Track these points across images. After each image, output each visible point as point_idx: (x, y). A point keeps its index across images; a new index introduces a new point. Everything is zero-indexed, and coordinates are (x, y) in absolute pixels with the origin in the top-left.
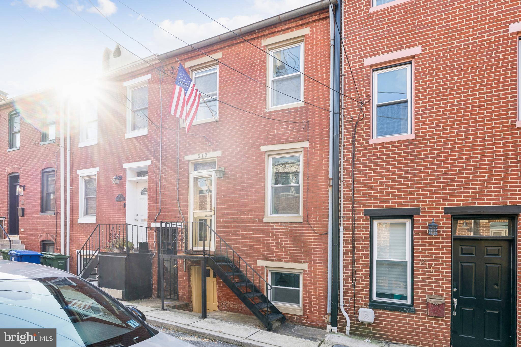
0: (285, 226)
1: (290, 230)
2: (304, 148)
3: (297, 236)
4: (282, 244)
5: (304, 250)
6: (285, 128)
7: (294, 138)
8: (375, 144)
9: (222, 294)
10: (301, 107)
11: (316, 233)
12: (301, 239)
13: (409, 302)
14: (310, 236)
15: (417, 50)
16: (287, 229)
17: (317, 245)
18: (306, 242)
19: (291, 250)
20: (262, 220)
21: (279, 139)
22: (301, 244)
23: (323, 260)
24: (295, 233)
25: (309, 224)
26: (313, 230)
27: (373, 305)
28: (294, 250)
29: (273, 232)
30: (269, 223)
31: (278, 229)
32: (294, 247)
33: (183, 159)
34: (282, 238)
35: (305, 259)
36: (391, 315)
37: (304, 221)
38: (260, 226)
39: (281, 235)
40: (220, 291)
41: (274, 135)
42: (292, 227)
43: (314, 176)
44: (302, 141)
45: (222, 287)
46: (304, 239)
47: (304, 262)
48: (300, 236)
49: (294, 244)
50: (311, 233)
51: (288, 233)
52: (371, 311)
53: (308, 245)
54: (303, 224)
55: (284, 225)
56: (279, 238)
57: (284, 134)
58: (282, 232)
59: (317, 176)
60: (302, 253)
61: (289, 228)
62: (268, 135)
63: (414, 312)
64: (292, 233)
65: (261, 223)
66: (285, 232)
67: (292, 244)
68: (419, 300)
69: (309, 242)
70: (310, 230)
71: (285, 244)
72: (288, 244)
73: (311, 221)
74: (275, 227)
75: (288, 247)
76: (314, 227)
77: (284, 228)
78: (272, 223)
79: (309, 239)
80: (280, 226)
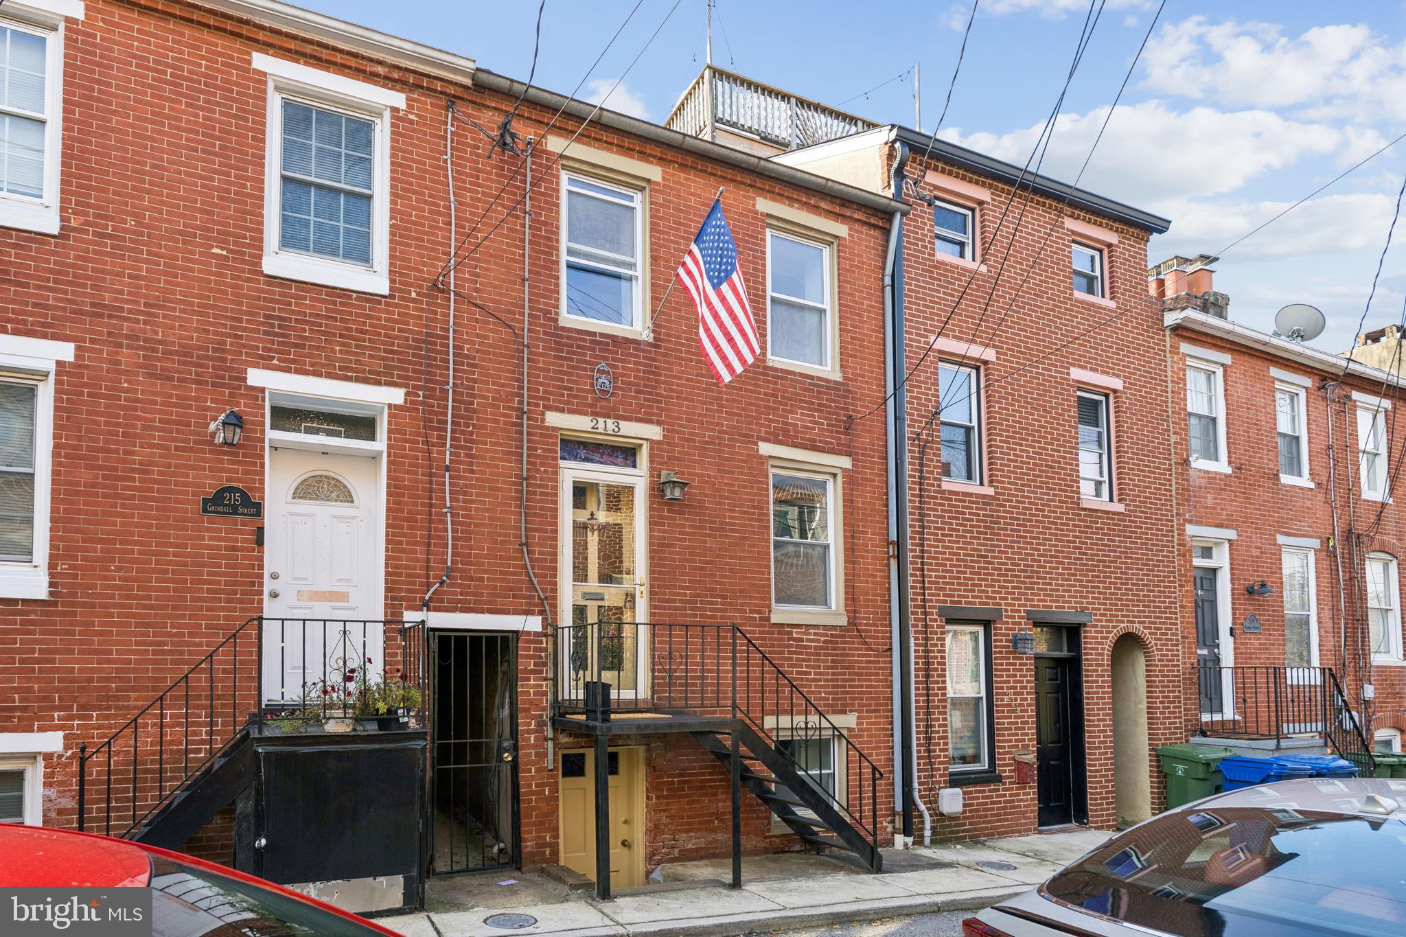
0: (815, 634)
1: (825, 642)
2: (844, 470)
3: (836, 655)
4: (809, 673)
5: (851, 686)
6: (808, 415)
7: (827, 443)
8: (949, 491)
9: (667, 817)
10: (836, 382)
11: (871, 649)
12: (844, 661)
13: (985, 765)
14: (859, 656)
15: (990, 355)
16: (819, 641)
17: (871, 674)
18: (853, 668)
19: (827, 686)
20: (768, 619)
21: (796, 437)
22: (844, 674)
23: (881, 705)
24: (833, 649)
25: (858, 631)
26: (866, 643)
27: (956, 781)
28: (833, 687)
29: (791, 646)
30: (782, 625)
31: (801, 640)
32: (832, 680)
33: (543, 420)
34: (809, 660)
35: (853, 705)
36: (977, 792)
37: (849, 623)
38: (764, 632)
39: (807, 654)
40: (661, 810)
41: (787, 424)
42: (826, 635)
43: (863, 532)
44: (840, 453)
45: (667, 797)
46: (850, 661)
47: (850, 711)
48: (842, 655)
49: (833, 674)
50: (861, 649)
51: (821, 648)
52: (958, 790)
53: (856, 674)
54: (848, 630)
55: (813, 631)
56: (804, 660)
57: (807, 427)
58: (810, 647)
59: (866, 533)
60: (847, 693)
61: (822, 639)
62: (775, 421)
63: (999, 779)
64: (827, 649)
65: (764, 626)
66: (815, 648)
67: (828, 674)
68: (1004, 759)
69: (860, 668)
70: (859, 643)
71: (816, 674)
72: (820, 674)
73: (861, 624)
74: (795, 636)
75: (820, 680)
76: (867, 637)
77: (812, 637)
78: (789, 625)
79: (858, 662)
80: (805, 633)
